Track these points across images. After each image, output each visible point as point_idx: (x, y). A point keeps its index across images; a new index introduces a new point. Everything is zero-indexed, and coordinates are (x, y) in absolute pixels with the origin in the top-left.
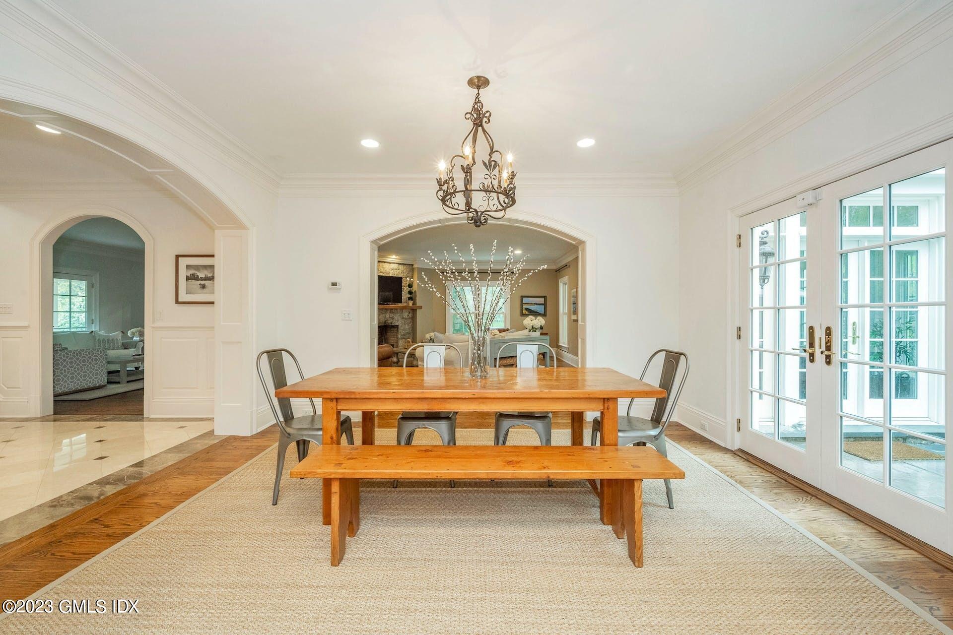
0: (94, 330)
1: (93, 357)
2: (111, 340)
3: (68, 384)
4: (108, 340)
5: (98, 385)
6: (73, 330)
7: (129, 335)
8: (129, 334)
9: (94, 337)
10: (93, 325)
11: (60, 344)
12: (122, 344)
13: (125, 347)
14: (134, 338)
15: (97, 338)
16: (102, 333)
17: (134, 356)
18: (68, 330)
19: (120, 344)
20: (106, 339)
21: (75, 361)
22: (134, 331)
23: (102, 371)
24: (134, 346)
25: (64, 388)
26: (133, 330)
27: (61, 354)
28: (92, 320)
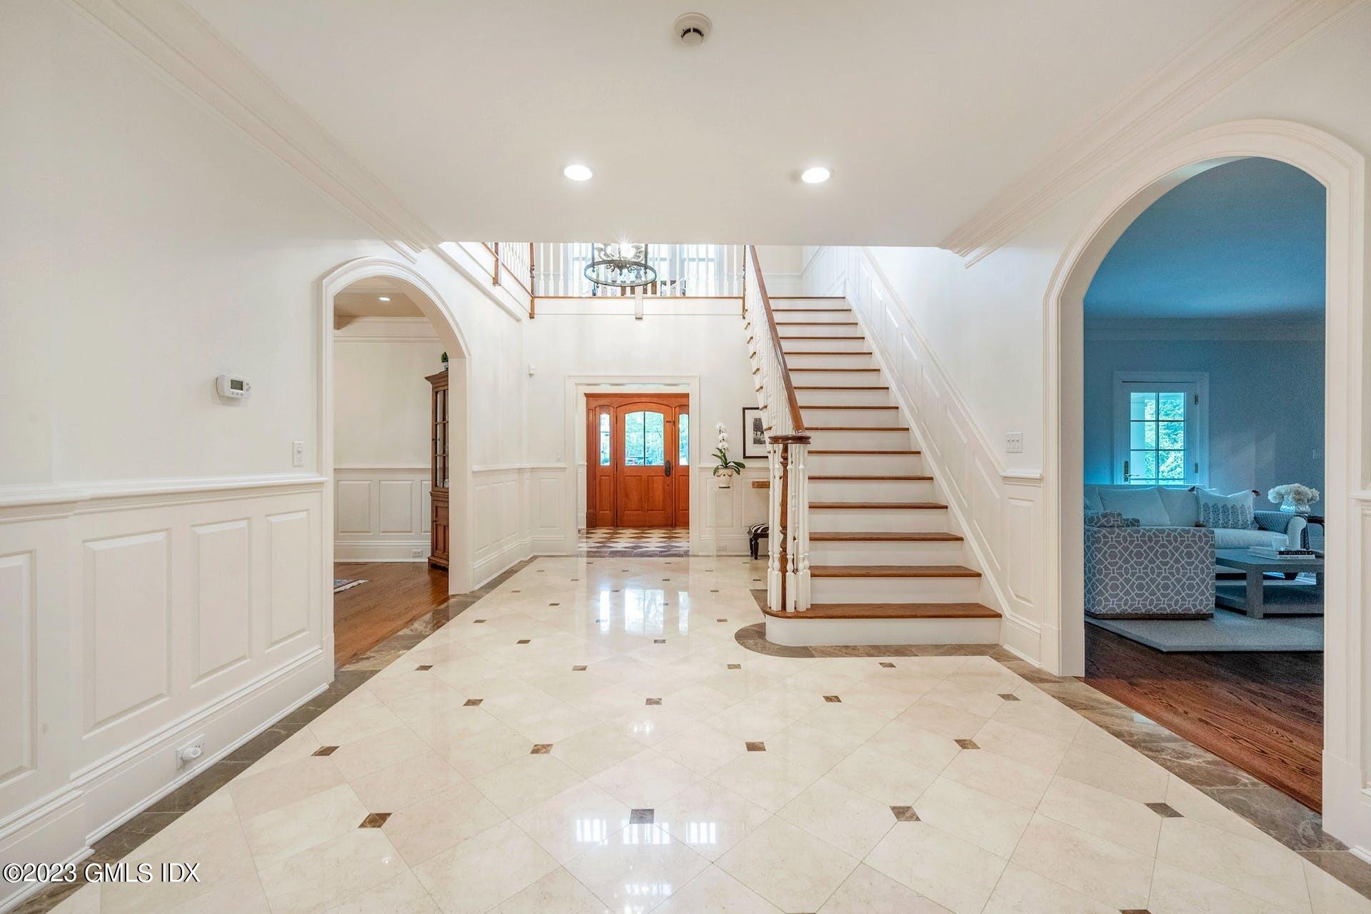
0: (1197, 484)
1: (1182, 548)
2: (1230, 507)
3: (1133, 599)
4: (1224, 507)
5: (1193, 611)
6: (1161, 483)
7: (1270, 497)
8: (1271, 495)
9: (1197, 499)
10: (1198, 474)
11: (1119, 515)
12: (1255, 518)
13: (1262, 524)
14: (1283, 507)
15: (1202, 502)
16: (1214, 492)
17: (1281, 553)
18: (1152, 483)
19: (1250, 518)
20: (1220, 506)
21: (1145, 551)
22: (1283, 491)
23: (1203, 581)
24: (1283, 527)
25: (1125, 605)
26: (1282, 488)
27: (1118, 536)
28: (1196, 465)
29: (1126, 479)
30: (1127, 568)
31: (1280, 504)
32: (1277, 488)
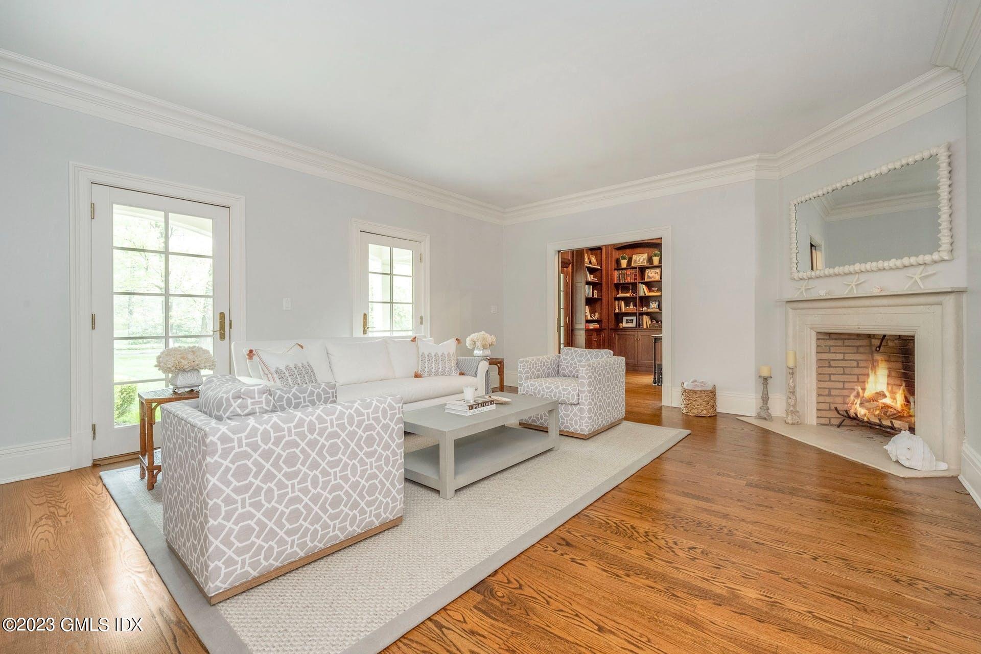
4: (436, 355)
5: (377, 523)
6: (395, 334)
10: (422, 326)
18: (388, 334)
26: (475, 336)
28: (421, 318)
29: (365, 332)
30: (270, 490)
31: (473, 350)
32: (472, 335)
